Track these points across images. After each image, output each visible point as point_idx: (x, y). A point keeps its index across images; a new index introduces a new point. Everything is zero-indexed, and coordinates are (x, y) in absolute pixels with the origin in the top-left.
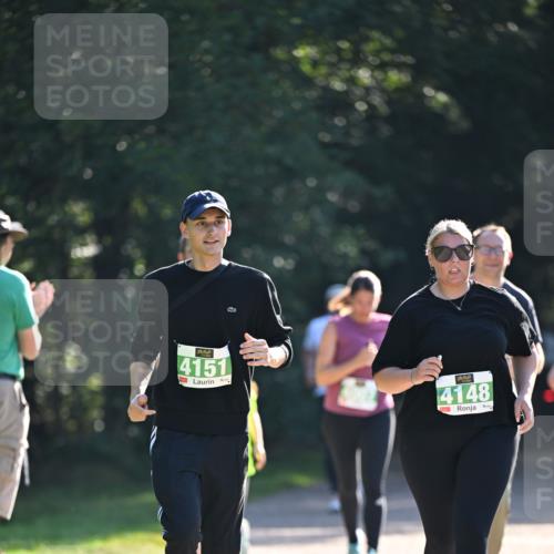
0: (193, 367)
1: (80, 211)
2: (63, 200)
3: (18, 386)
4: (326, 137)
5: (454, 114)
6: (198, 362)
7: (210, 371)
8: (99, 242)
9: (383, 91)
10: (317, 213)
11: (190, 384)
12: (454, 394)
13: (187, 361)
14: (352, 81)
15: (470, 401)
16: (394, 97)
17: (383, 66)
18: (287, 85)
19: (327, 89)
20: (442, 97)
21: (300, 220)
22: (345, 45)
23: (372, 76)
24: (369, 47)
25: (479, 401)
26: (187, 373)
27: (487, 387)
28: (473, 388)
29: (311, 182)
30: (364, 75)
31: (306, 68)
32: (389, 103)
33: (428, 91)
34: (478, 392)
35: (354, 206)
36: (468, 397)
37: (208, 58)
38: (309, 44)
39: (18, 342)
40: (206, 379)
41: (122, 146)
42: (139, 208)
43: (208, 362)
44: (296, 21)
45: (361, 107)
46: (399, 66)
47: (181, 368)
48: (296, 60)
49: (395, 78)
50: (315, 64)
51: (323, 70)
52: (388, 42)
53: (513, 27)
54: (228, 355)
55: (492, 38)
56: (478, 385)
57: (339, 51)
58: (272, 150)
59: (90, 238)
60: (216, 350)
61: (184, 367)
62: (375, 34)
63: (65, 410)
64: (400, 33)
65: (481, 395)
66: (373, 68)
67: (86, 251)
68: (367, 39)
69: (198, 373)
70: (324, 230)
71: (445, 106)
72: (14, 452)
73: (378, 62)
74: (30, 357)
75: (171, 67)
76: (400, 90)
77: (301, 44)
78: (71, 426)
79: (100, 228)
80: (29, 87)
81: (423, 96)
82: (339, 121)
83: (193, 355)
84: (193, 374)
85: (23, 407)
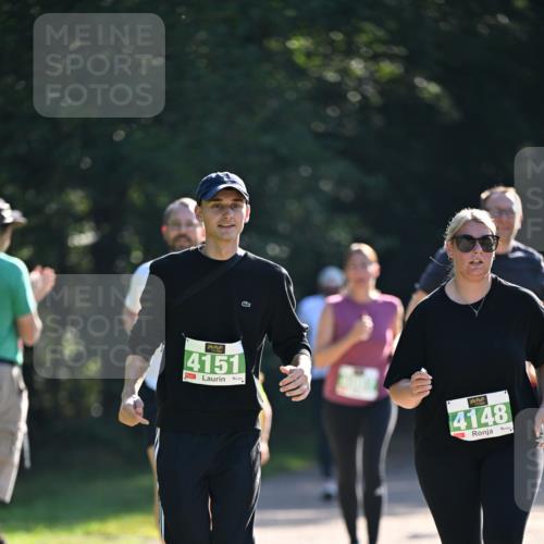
0: (202, 363)
1: (78, 200)
2: (62, 189)
3: (16, 371)
4: (319, 127)
5: (445, 104)
6: (207, 358)
7: (221, 367)
8: (97, 229)
9: (376, 82)
10: (311, 202)
11: (198, 380)
12: (467, 419)
13: (195, 357)
14: (345, 72)
15: (486, 425)
16: (387, 87)
17: (376, 58)
18: (280, 76)
19: (321, 80)
20: (433, 88)
21: (294, 208)
22: (338, 36)
23: (365, 67)
24: (363, 38)
25: (495, 423)
26: (196, 369)
27: (504, 408)
28: (487, 410)
29: (305, 171)
30: (357, 66)
31: (300, 60)
32: (382, 93)
33: (420, 82)
34: (494, 415)
35: (347, 194)
36: (483, 421)
37: (204, 50)
38: (302, 35)
39: (16, 328)
40: (216, 376)
41: (120, 135)
42: (135, 196)
43: (218, 358)
44: (290, 13)
45: (354, 97)
46: (392, 58)
47: (189, 364)
48: (290, 52)
49: (388, 68)
50: (309, 55)
51: (317, 61)
52: (381, 33)
53: (503, 19)
54: (241, 350)
55: (483, 30)
56: (493, 407)
57: (331, 43)
58: (267, 140)
59: (87, 225)
60: (228, 346)
61: (192, 362)
62: (368, 26)
63: (63, 395)
64: (392, 25)
65: (497, 417)
66: (366, 59)
67: (84, 238)
68: (360, 31)
69: (208, 369)
70: (318, 218)
71: (437, 97)
72: (13, 436)
73: (371, 53)
74: (30, 343)
75: (168, 57)
76: (393, 80)
77: (295, 35)
78: (68, 410)
79: (99, 216)
80: (29, 77)
81: (414, 87)
82: (332, 112)
83: (203, 350)
84: (202, 370)
85: (21, 392)
